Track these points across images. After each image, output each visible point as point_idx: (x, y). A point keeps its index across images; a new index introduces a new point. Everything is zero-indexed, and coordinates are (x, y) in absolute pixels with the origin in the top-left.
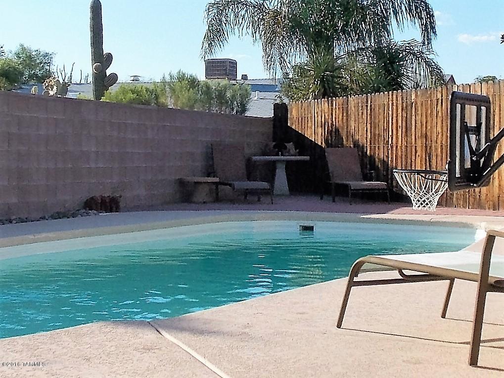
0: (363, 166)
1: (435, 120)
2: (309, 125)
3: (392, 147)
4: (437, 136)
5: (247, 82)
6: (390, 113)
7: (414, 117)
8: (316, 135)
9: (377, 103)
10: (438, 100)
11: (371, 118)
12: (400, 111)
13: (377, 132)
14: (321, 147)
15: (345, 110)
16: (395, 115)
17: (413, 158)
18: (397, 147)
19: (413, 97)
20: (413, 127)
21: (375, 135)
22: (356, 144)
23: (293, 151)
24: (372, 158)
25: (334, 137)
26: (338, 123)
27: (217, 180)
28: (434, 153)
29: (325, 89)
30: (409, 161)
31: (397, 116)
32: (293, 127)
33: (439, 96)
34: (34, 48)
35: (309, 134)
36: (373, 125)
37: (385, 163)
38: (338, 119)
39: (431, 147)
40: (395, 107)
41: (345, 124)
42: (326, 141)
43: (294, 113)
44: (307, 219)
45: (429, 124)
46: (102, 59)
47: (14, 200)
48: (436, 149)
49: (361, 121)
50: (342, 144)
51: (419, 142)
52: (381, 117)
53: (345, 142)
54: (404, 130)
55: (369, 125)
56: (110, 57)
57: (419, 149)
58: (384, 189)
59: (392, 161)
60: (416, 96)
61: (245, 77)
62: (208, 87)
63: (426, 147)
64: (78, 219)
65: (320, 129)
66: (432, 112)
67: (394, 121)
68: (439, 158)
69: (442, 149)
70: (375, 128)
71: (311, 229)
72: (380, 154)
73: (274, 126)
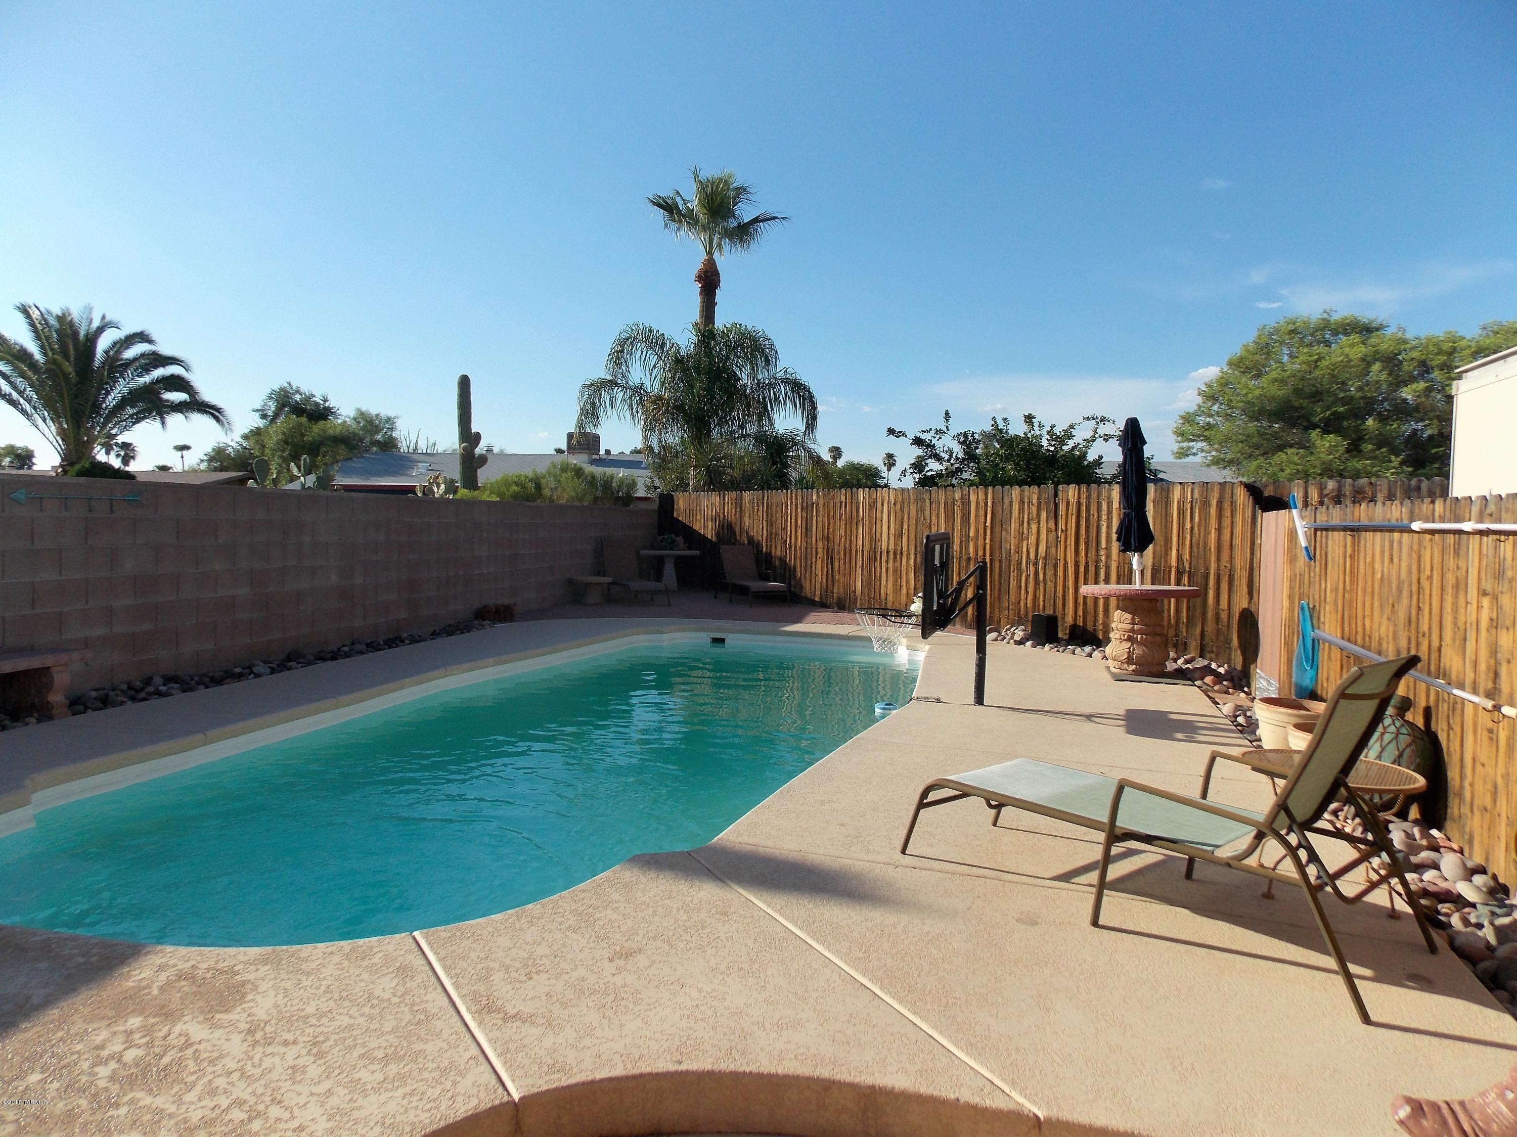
0: (758, 562)
1: (838, 523)
2: (698, 517)
3: (790, 547)
4: (840, 539)
5: (610, 457)
6: (789, 512)
7: (814, 518)
8: (707, 529)
9: (774, 501)
10: (841, 502)
11: (767, 515)
12: (799, 510)
13: (774, 531)
14: (711, 541)
15: (739, 504)
16: (794, 514)
17: (814, 560)
18: (795, 547)
19: (814, 497)
20: (814, 528)
21: (771, 533)
22: (751, 540)
23: (682, 546)
24: (769, 555)
25: (727, 531)
26: (731, 518)
27: (609, 580)
28: (836, 556)
29: (711, 479)
30: (809, 562)
31: (796, 516)
32: (680, 518)
33: (843, 498)
34: (373, 411)
35: (697, 526)
36: (771, 523)
37: (783, 560)
38: (730, 512)
39: (833, 550)
40: (794, 507)
41: (738, 520)
42: (718, 535)
43: (681, 502)
44: (718, 630)
45: (832, 526)
46: (469, 437)
47: (403, 615)
48: (839, 553)
49: (756, 517)
50: (735, 539)
51: (820, 544)
52: (779, 515)
53: (738, 538)
54: (804, 530)
55: (765, 523)
56: (478, 437)
57: (820, 551)
58: (784, 592)
59: (790, 560)
60: (818, 496)
61: (608, 452)
62: (593, 477)
63: (828, 549)
64: (474, 634)
65: (710, 523)
66: (834, 513)
67: (793, 521)
68: (842, 562)
69: (845, 554)
70: (771, 524)
71: (722, 641)
72: (778, 552)
73: (660, 517)
